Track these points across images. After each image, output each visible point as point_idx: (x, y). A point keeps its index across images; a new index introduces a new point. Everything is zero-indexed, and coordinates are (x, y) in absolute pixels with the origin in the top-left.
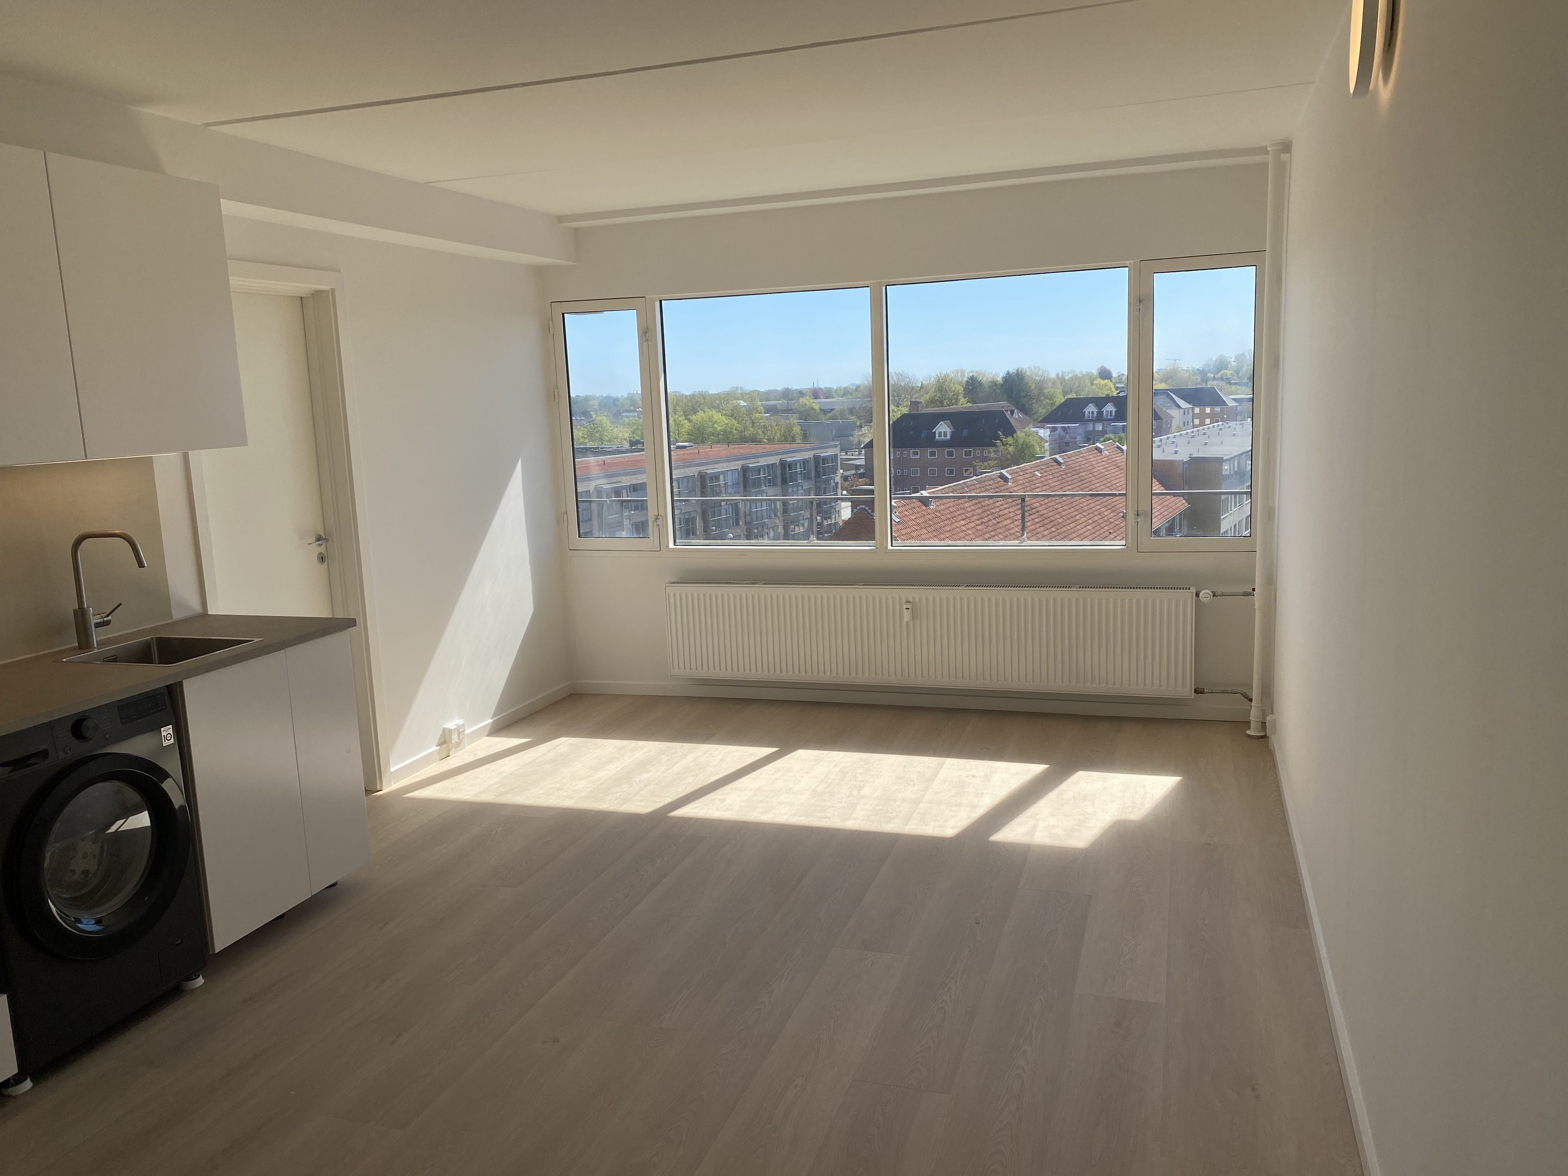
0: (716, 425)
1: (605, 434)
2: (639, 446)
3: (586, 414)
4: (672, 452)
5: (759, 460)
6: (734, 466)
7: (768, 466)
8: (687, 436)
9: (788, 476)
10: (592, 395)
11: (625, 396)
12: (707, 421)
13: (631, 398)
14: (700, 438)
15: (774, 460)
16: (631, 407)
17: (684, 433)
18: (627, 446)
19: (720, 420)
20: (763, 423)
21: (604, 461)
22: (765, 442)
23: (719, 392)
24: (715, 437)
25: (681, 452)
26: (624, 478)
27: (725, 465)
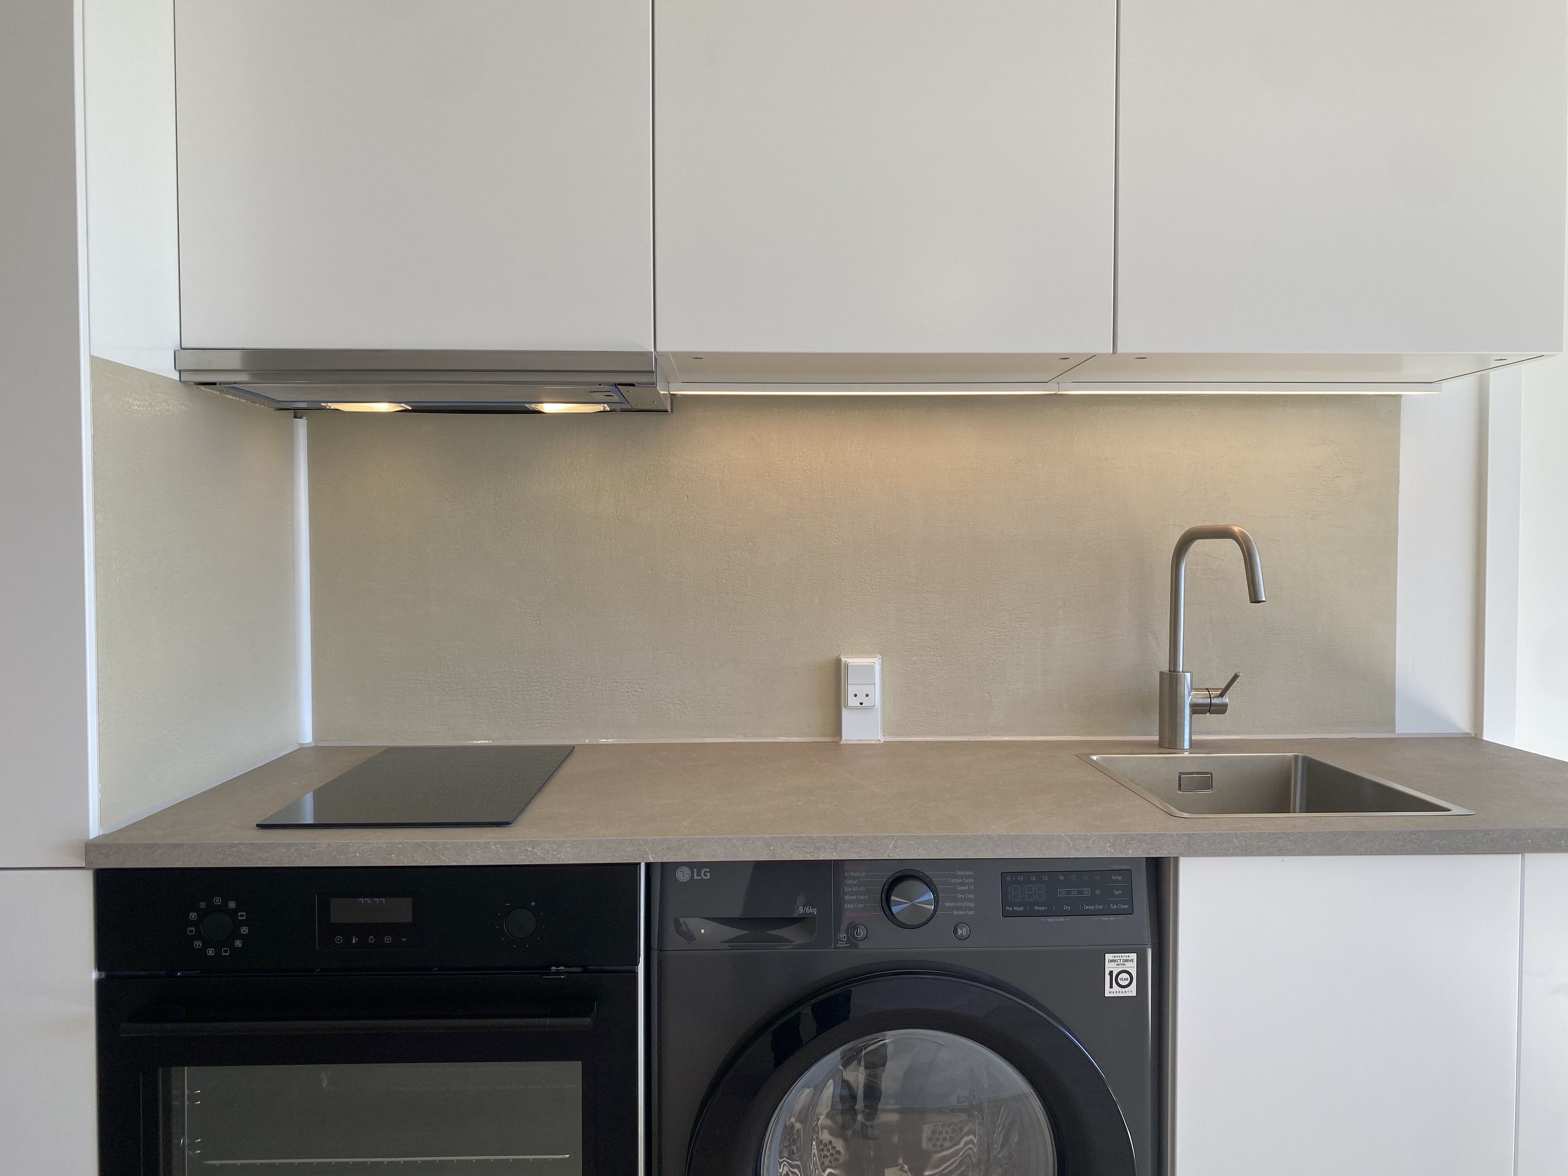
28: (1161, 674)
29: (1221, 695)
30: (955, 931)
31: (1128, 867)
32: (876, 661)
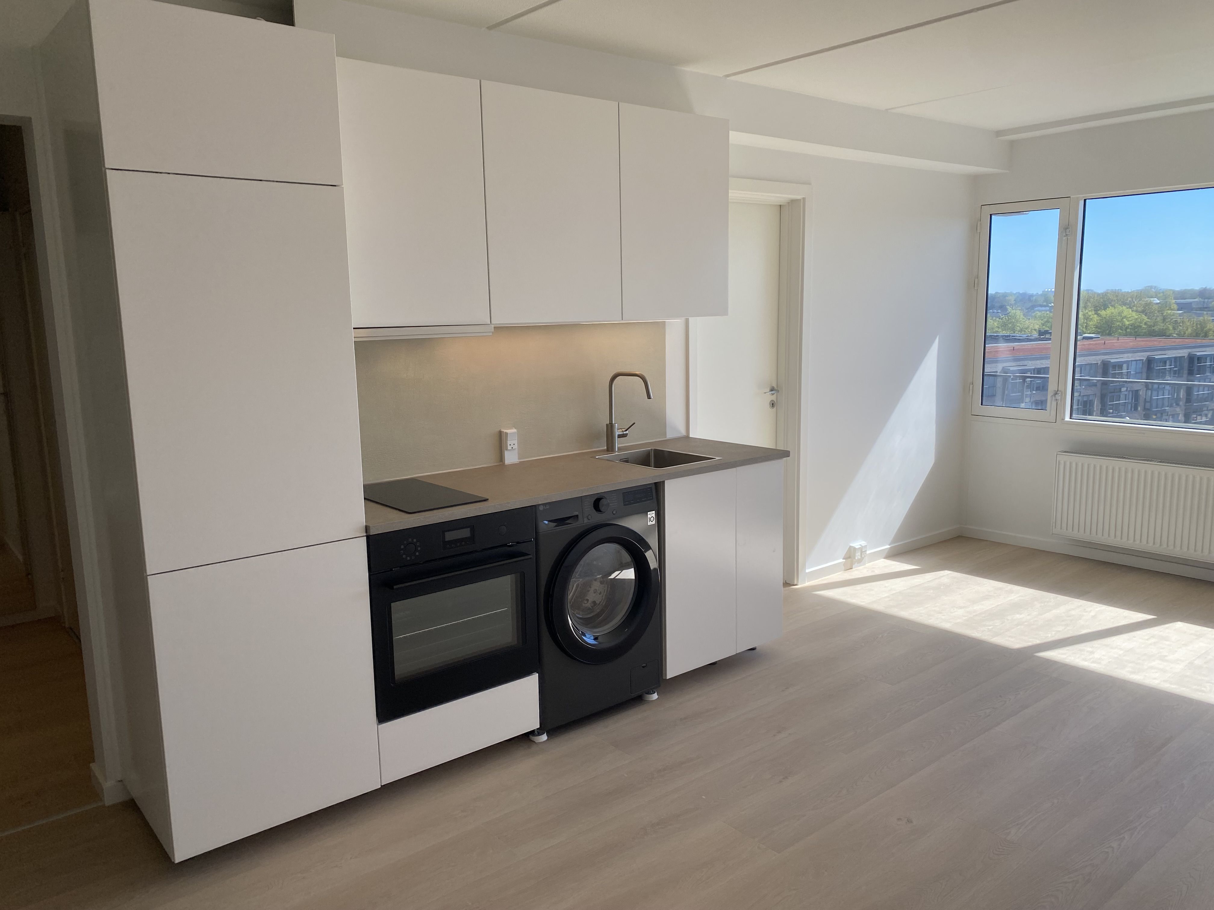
0: (1125, 320)
1: (1018, 325)
2: (1047, 336)
3: (1003, 308)
4: (1078, 342)
5: (1166, 352)
6: (1139, 357)
7: (1175, 358)
8: (1094, 329)
9: (1196, 369)
10: (1009, 292)
11: (1040, 293)
12: (1116, 316)
13: (1045, 295)
14: (1108, 331)
15: (1184, 353)
16: (1044, 302)
17: (1092, 326)
18: (1035, 335)
19: (1130, 316)
20: (1175, 318)
21: (1014, 347)
22: (1175, 337)
23: (1133, 290)
24: (1123, 331)
25: (1086, 342)
26: (1030, 362)
27: (1130, 355)
28: (607, 425)
29: (626, 431)
30: (613, 513)
31: (650, 486)
32: (514, 430)
